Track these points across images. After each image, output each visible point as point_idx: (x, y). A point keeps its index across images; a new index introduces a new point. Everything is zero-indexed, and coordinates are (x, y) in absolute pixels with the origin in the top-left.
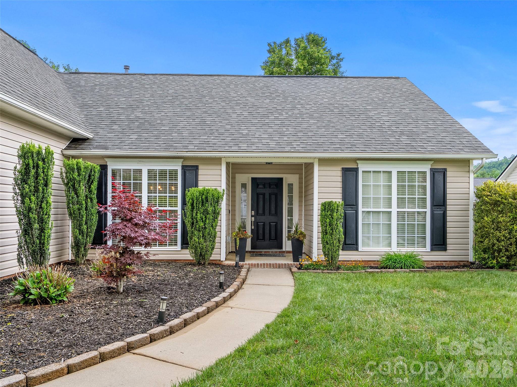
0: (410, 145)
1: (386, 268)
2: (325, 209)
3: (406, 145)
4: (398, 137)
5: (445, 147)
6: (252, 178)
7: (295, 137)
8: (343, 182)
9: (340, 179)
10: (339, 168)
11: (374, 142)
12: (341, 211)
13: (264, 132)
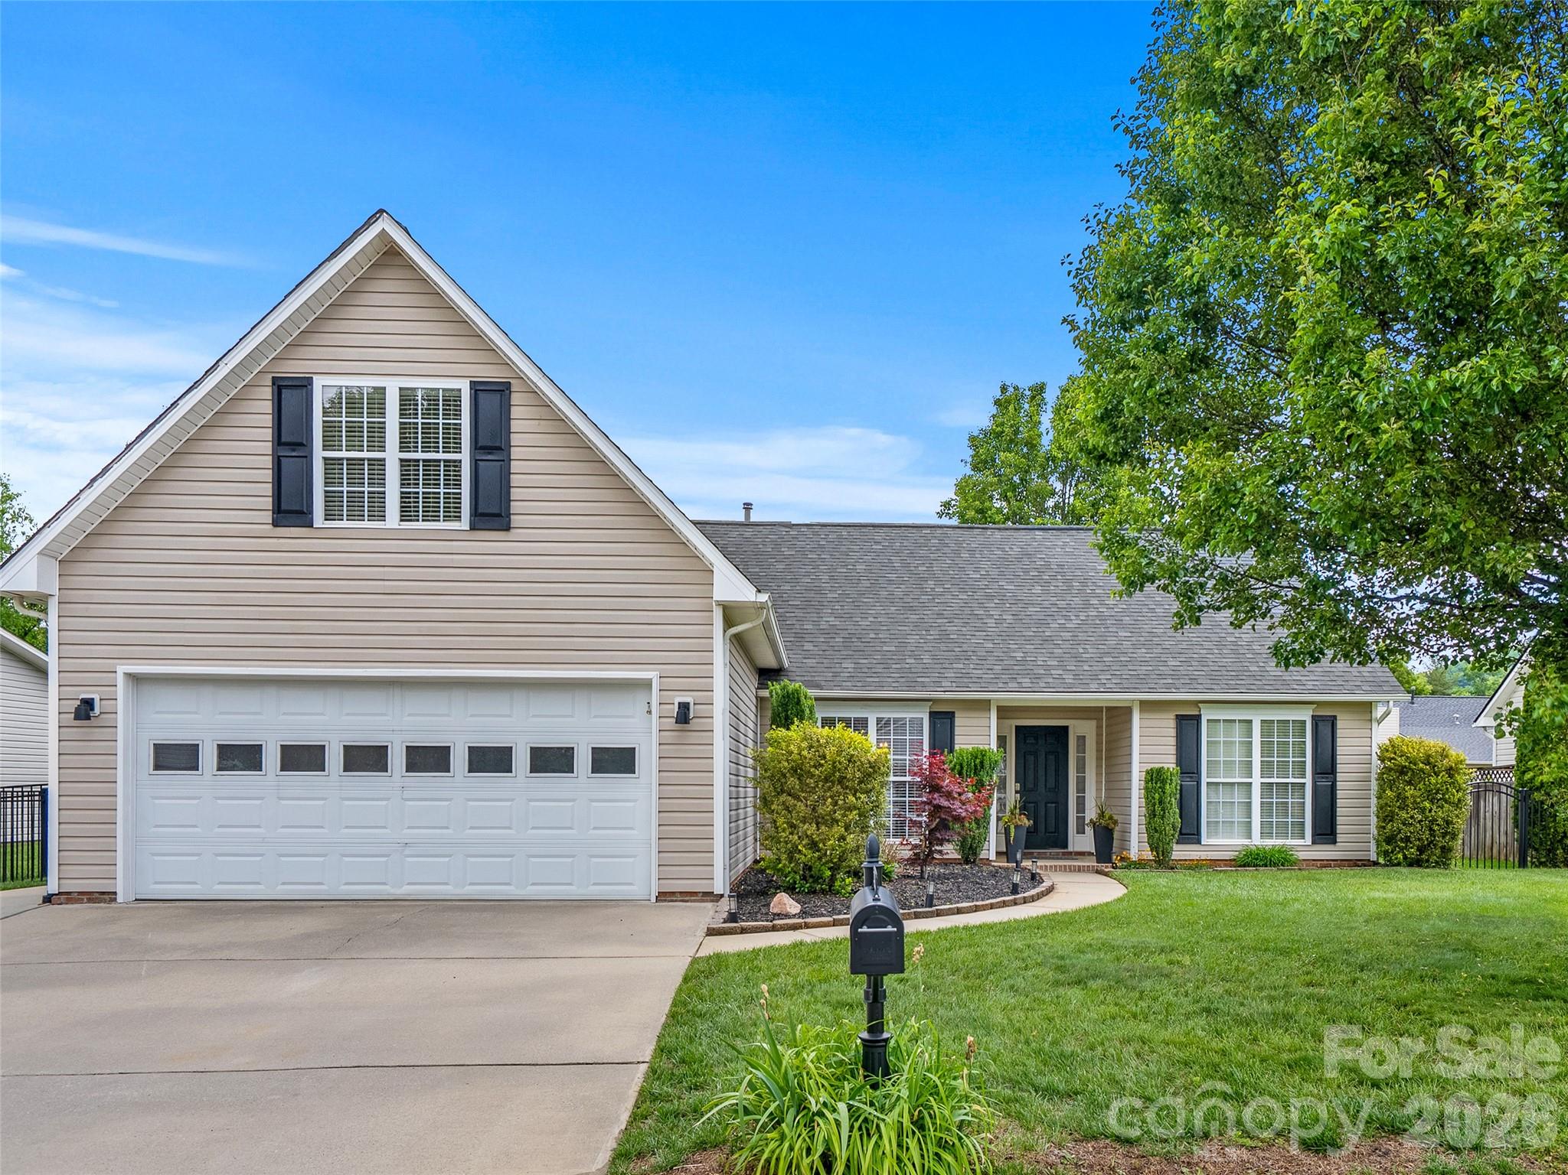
0: (1280, 678)
1: (1244, 866)
2: (1152, 779)
3: (1274, 678)
4: (1262, 665)
5: (1334, 683)
6: (1016, 727)
7: (1099, 664)
8: (1177, 737)
9: (1173, 732)
10: (1172, 716)
11: (1225, 673)
12: (1176, 780)
13: (1049, 655)
